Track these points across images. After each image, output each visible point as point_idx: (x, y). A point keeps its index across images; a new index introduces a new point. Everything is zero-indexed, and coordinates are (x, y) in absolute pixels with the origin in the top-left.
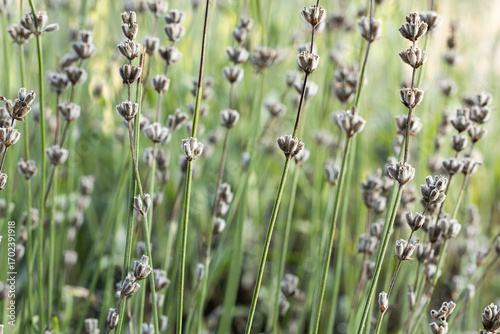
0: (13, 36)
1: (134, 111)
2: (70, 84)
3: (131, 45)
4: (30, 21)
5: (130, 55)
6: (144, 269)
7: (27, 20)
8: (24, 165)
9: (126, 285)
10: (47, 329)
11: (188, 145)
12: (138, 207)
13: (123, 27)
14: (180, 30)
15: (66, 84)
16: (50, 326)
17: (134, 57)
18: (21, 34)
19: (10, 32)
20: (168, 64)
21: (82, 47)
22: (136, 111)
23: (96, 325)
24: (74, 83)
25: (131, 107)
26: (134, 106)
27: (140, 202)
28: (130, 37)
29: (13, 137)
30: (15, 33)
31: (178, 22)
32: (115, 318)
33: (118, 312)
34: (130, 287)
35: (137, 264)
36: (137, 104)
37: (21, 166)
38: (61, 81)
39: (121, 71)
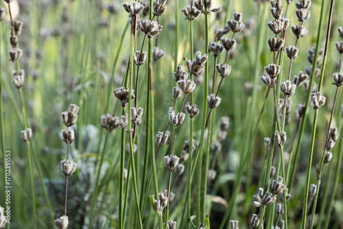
0: (186, 14)
1: (277, 71)
2: (224, 50)
3: (278, 23)
4: (202, 3)
5: (277, 30)
6: (280, 187)
7: (200, 3)
8: (190, 108)
9: (266, 197)
10: (201, 226)
11: (315, 97)
12: (277, 141)
13: (272, 10)
14: (307, 14)
15: (221, 50)
16: (204, 224)
17: (279, 32)
18: (192, 13)
19: (185, 11)
20: (298, 38)
21: (235, 24)
22: (279, 71)
23: (237, 224)
24: (227, 49)
25: (276, 68)
26: (278, 68)
27: (279, 138)
28: (277, 17)
29: (190, 87)
30: (187, 12)
31: (306, 8)
32: (257, 221)
33: (259, 217)
34: (269, 199)
35: (275, 183)
36: (280, 67)
37: (188, 108)
38: (218, 47)
39: (269, 42)
